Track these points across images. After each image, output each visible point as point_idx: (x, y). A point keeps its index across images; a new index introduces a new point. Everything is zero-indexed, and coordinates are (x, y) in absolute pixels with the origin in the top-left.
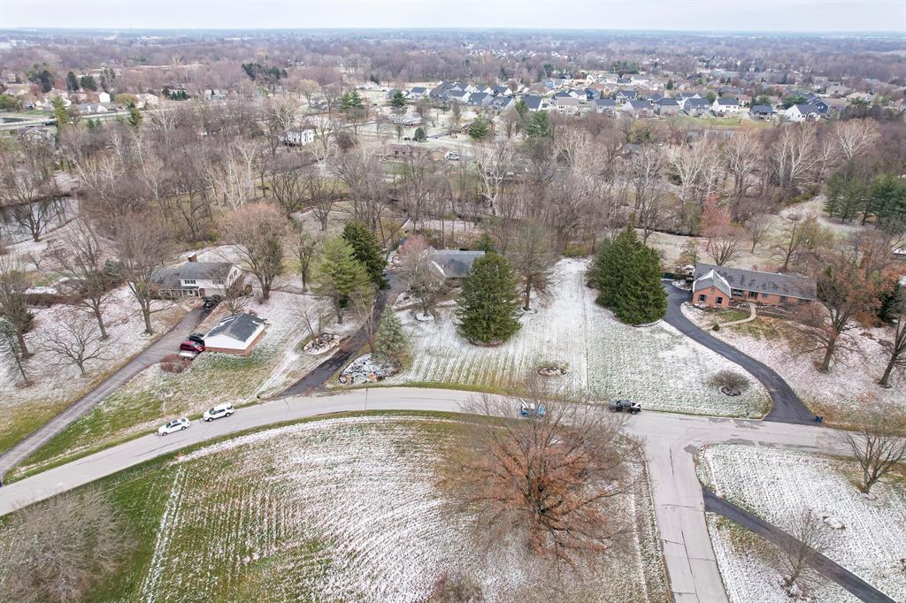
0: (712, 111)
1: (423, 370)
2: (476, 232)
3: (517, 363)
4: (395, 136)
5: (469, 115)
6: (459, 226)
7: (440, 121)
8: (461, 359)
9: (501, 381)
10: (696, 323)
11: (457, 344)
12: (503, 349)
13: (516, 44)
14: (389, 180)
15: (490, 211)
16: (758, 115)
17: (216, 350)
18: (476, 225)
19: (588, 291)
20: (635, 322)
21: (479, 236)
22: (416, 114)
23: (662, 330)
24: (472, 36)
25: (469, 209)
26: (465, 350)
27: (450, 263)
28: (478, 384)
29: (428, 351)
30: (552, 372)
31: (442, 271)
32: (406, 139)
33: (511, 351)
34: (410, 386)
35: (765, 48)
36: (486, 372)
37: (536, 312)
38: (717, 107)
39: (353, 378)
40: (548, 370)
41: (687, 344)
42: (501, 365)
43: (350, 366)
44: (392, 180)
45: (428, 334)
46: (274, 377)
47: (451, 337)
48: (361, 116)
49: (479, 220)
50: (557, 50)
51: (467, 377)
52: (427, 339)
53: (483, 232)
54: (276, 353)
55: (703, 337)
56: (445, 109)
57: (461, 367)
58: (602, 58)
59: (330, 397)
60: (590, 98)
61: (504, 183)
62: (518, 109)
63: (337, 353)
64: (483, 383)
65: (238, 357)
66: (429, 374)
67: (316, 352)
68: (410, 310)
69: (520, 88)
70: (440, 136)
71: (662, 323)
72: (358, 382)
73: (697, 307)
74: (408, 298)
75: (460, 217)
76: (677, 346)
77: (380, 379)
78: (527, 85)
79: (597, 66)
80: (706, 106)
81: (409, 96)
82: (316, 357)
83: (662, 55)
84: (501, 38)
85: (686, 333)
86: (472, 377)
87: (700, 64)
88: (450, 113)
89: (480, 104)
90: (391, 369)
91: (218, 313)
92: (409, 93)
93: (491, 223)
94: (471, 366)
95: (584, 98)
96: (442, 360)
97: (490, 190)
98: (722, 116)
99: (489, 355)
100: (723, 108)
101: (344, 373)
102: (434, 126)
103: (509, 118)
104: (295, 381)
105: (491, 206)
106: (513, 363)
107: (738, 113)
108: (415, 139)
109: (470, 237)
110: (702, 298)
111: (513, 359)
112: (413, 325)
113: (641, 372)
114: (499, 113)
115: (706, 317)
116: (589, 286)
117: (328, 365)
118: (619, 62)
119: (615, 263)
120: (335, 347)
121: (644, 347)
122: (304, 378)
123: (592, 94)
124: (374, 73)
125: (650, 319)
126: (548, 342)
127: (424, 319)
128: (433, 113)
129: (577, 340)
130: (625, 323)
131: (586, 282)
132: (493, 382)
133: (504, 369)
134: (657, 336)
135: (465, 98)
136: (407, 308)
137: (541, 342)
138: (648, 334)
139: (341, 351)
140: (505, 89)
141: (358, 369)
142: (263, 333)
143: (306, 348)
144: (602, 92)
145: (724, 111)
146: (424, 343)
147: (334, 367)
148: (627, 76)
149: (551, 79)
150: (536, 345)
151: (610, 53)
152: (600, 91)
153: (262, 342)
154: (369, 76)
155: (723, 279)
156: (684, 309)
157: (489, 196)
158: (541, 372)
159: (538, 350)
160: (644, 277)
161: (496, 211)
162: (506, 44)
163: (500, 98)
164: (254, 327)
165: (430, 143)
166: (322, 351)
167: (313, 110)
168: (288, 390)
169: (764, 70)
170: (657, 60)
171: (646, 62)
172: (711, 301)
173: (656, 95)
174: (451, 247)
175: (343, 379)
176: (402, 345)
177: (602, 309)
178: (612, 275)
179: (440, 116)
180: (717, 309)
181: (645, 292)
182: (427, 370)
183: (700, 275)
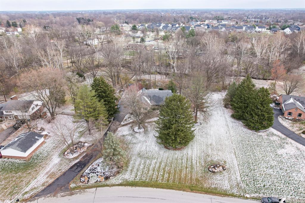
0: (256, 31)
1: (135, 170)
2: (167, 80)
3: (194, 162)
4: (132, 41)
5: (162, 34)
6: (158, 77)
7: (151, 36)
8: (159, 160)
9: (185, 177)
10: (290, 128)
11: (157, 149)
12: (185, 151)
13: (179, 12)
14: (128, 58)
15: (172, 70)
16: (274, 32)
17: (9, 157)
18: (166, 76)
19: (226, 110)
20: (257, 130)
21: (168, 82)
22: (141, 33)
23: (273, 134)
24: (163, 11)
25: (163, 70)
26: (162, 152)
27: (153, 98)
28: (171, 182)
29: (139, 155)
30: (217, 170)
31: (149, 101)
32: (137, 42)
33: (190, 153)
34: (125, 185)
35: (266, 12)
36: (175, 171)
37: (201, 124)
38: (257, 29)
39: (89, 178)
40: (214, 167)
41: (291, 143)
42: (184, 164)
43: (89, 168)
44: (129, 58)
45: (140, 142)
46: (39, 178)
47: (153, 144)
48: (119, 34)
49: (168, 74)
50: (193, 14)
51: (163, 176)
52: (139, 145)
53: (170, 80)
54: (48, 157)
55: (298, 139)
56: (153, 32)
57: (159, 167)
58: (210, 16)
59: (70, 197)
60: (208, 27)
61: (178, 58)
62: (182, 30)
63: (84, 157)
64: (174, 181)
65: (22, 161)
66: (139, 174)
67: (71, 156)
68: (131, 125)
69: (181, 24)
70: (151, 41)
71: (271, 130)
72: (92, 181)
73: (287, 119)
74: (130, 117)
75: (159, 73)
76: (286, 146)
77: (107, 178)
78: (184, 24)
79: (208, 18)
80: (253, 29)
81: (139, 28)
82: (70, 160)
83: (230, 15)
84: (173, 11)
85: (287, 136)
86: (166, 176)
87: (245, 17)
88: (155, 33)
89: (166, 30)
90: (115, 169)
91: (21, 130)
92: (139, 27)
93: (173, 76)
94: (166, 166)
95: (206, 27)
96: (148, 161)
97: (172, 61)
98: (260, 33)
99: (176, 156)
100: (260, 30)
101: (85, 174)
102: (149, 37)
103: (179, 34)
104: (51, 181)
105: (173, 68)
106: (192, 163)
107: (266, 31)
108: (140, 42)
109: (164, 82)
110: (290, 114)
111: (192, 159)
112: (132, 135)
113: (272, 167)
114: (174, 33)
115: (295, 125)
116: (225, 107)
117: (76, 167)
118: (217, 16)
119: (243, 96)
120: (84, 152)
121: (267, 147)
122: (58, 179)
123: (209, 26)
124: (127, 21)
125: (265, 127)
126: (211, 145)
127: (138, 131)
128: (148, 33)
129: (227, 143)
130: (251, 130)
131: (224, 105)
132: (180, 179)
133: (186, 168)
134: (271, 138)
135: (161, 27)
136: (129, 124)
137: (207, 145)
138: (266, 137)
139: (86, 155)
140: (176, 25)
141: (93, 171)
142: (43, 143)
143: (66, 153)
144: (213, 25)
145: (260, 31)
146: (137, 148)
147: (79, 169)
148: (220, 21)
149: (193, 22)
150: (204, 147)
151: (212, 14)
152: (212, 25)
153: (41, 149)
154: (124, 22)
155: (298, 102)
156: (280, 119)
157: (172, 63)
158: (210, 169)
159: (206, 152)
160: (262, 104)
161: (175, 70)
162: (175, 13)
163: (174, 27)
164: (36, 141)
165: (147, 43)
166: (75, 155)
167: (101, 33)
168: (43, 191)
169: (268, 19)
170: (229, 16)
171: (225, 17)
172: (295, 115)
173: (233, 26)
174: (155, 88)
175: (83, 179)
176: (119, 157)
177: (236, 121)
178: (241, 102)
179: (151, 34)
180: (299, 120)
181: (263, 113)
182: (138, 170)
183: (285, 101)
